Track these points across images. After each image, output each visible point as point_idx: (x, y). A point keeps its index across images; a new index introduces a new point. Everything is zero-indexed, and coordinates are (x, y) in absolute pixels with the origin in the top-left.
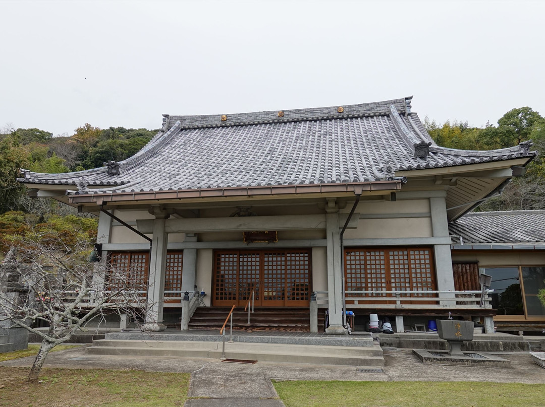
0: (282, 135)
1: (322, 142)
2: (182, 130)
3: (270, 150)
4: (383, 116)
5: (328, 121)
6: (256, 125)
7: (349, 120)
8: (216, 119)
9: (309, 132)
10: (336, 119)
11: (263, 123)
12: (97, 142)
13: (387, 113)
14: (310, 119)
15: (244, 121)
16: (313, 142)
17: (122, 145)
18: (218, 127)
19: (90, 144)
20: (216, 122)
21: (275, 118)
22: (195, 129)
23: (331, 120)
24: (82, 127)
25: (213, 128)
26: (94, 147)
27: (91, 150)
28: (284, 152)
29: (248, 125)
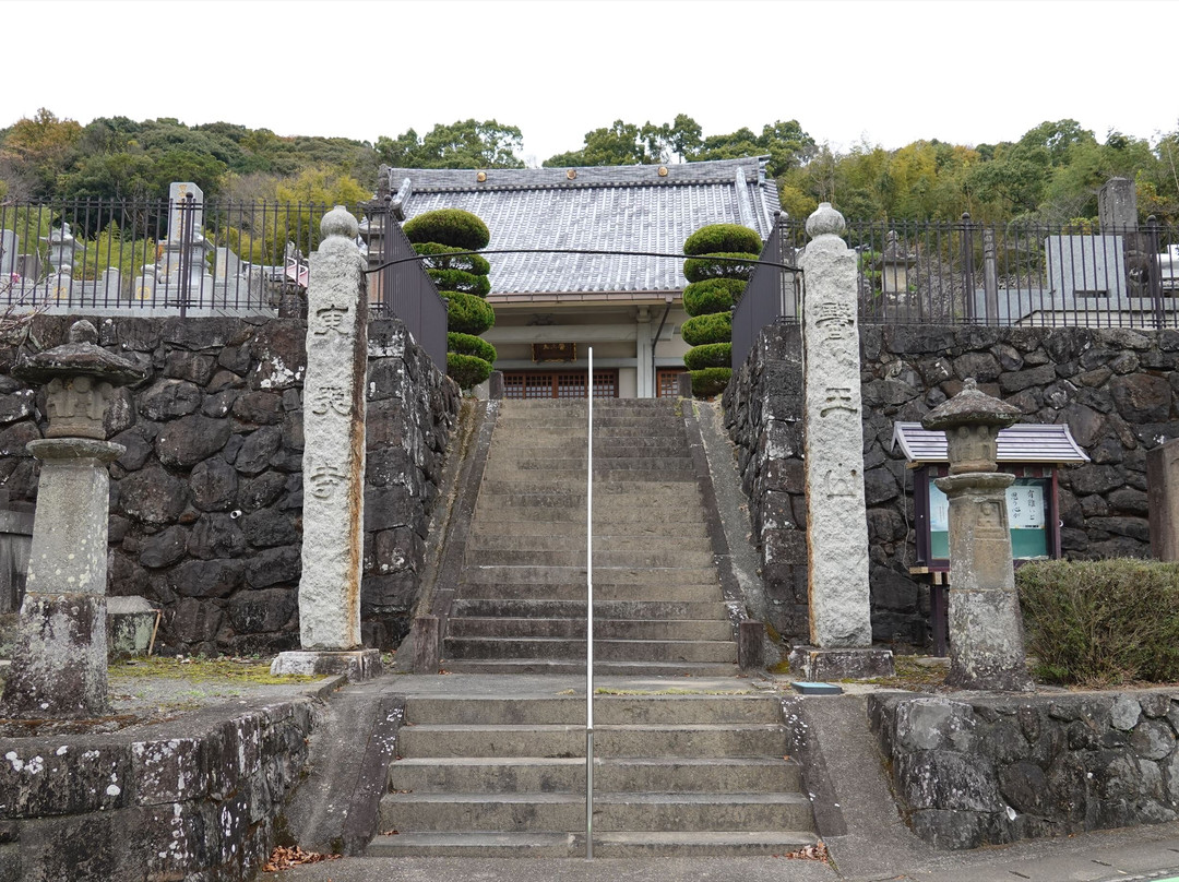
0: (575, 211)
1: (633, 226)
2: (414, 194)
3: (561, 237)
4: (725, 184)
5: (644, 189)
6: (534, 190)
7: (675, 188)
8: (468, 177)
9: (615, 207)
10: (655, 186)
11: (545, 188)
12: (75, 159)
13: (732, 180)
14: (617, 184)
15: (513, 183)
16: (621, 224)
17: (141, 169)
18: (473, 192)
19: (57, 163)
20: (469, 183)
21: (562, 180)
22: (435, 193)
23: (648, 187)
24: (32, 118)
25: (465, 192)
26: (66, 169)
27: (62, 178)
28: (581, 241)
29: (520, 190)
